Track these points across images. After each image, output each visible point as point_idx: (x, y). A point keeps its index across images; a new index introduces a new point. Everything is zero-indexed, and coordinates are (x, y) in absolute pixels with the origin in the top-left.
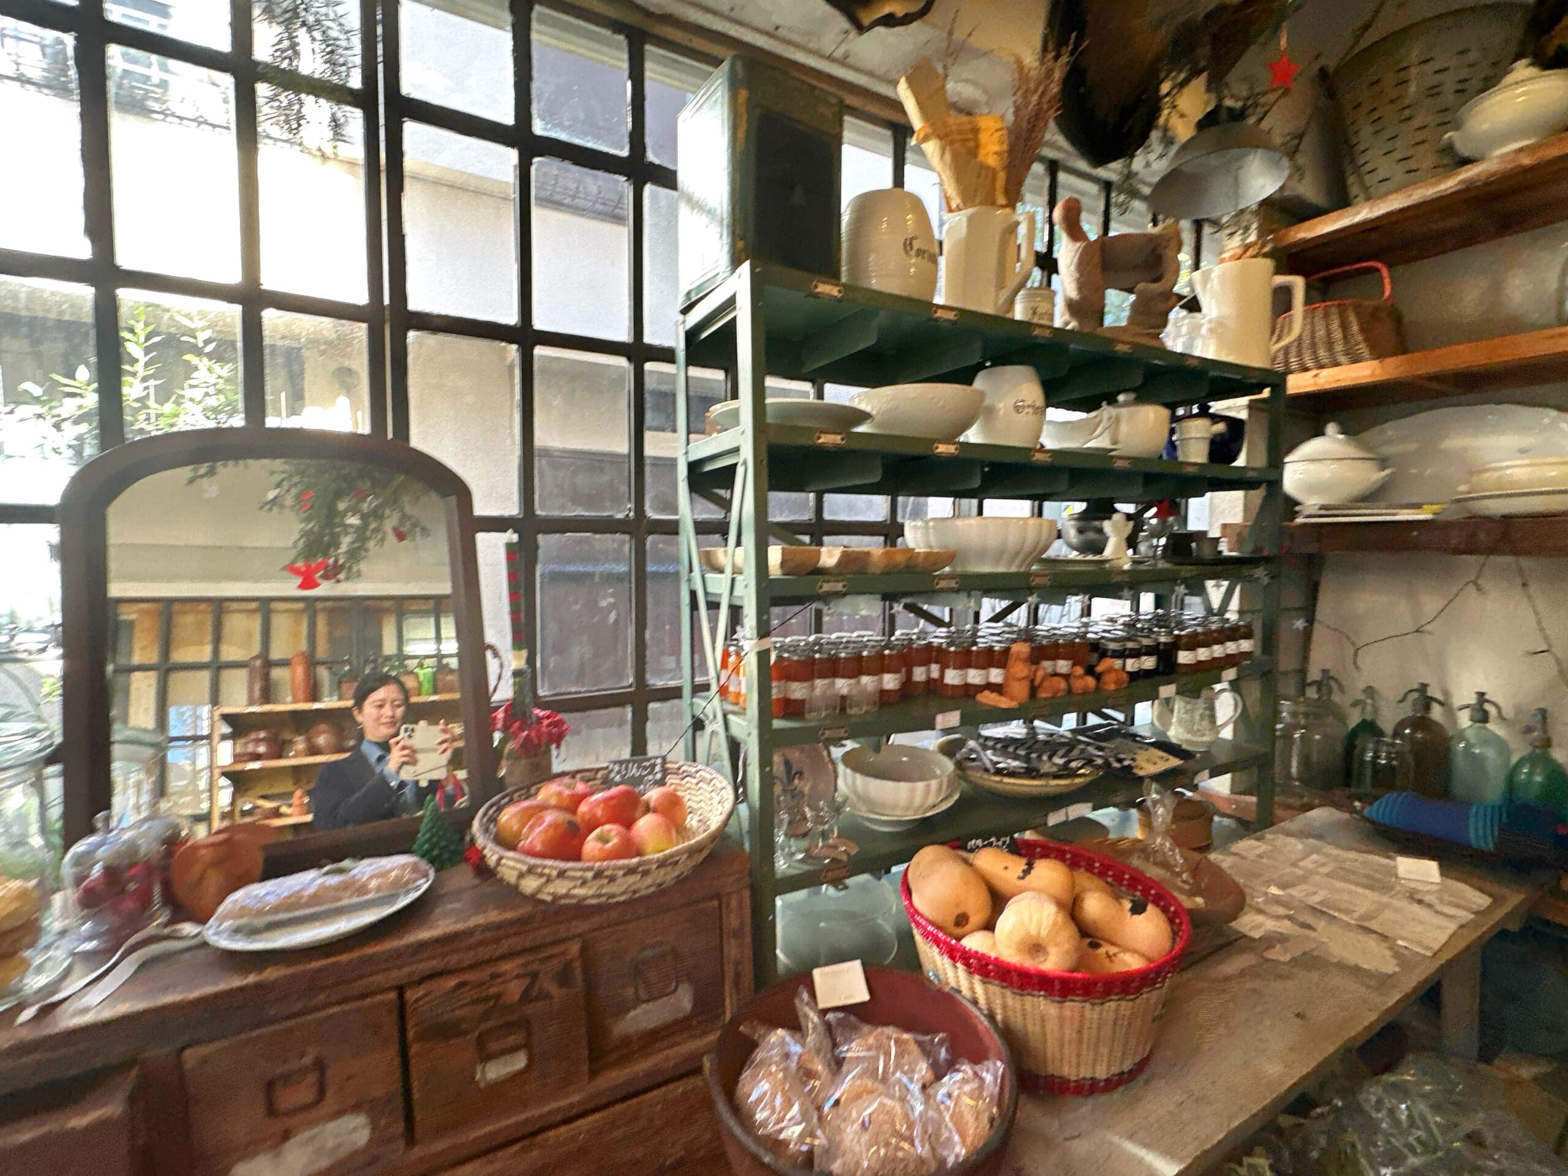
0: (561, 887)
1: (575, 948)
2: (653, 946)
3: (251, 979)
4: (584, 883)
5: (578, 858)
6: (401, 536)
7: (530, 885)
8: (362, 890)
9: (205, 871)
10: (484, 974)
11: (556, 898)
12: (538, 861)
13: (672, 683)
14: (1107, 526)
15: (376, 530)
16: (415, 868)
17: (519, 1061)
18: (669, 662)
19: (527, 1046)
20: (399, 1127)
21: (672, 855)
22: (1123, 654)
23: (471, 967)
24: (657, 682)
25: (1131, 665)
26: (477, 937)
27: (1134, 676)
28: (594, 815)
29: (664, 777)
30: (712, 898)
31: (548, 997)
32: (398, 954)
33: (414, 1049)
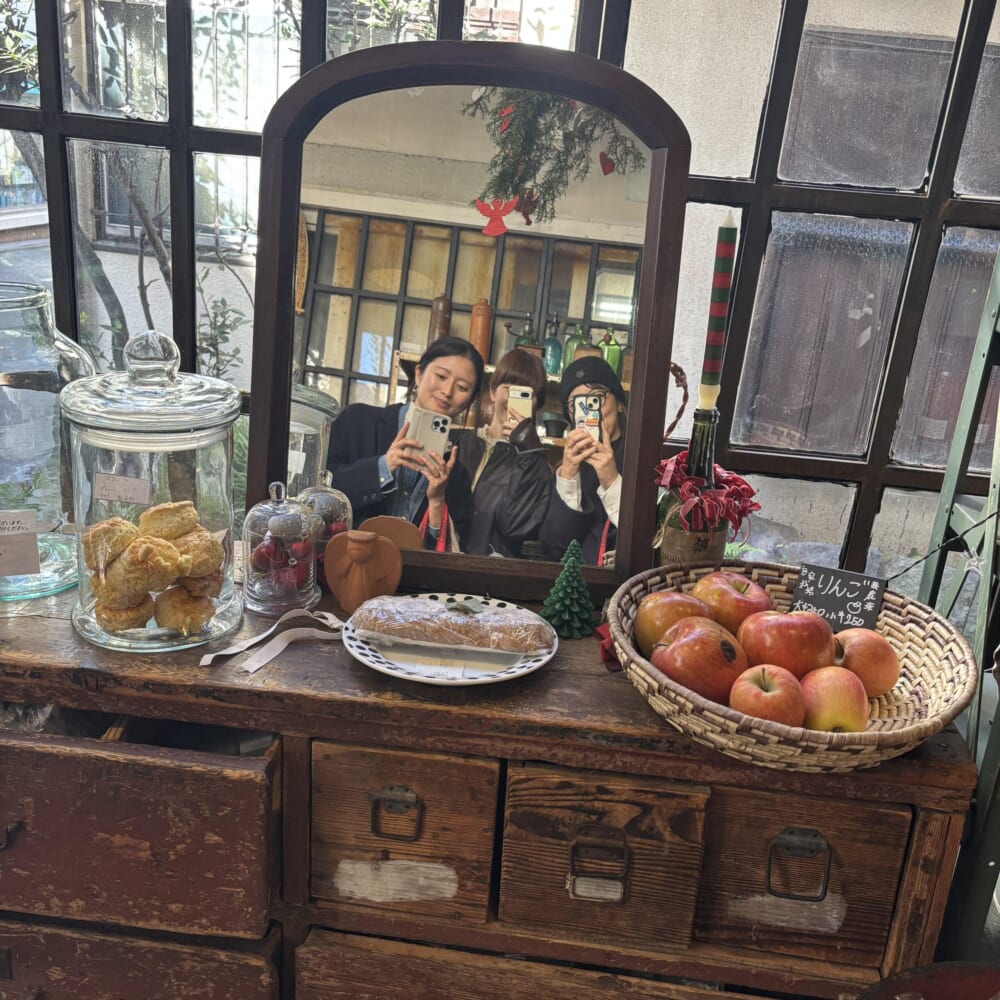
0: (696, 725)
1: (701, 797)
2: (803, 832)
3: (372, 698)
4: (725, 731)
5: (724, 700)
6: (608, 166)
7: (660, 705)
8: (483, 640)
9: (350, 566)
10: (593, 784)
11: (687, 733)
12: (673, 684)
13: (931, 466)
15: (581, 156)
16: (539, 633)
17: (613, 892)
18: (936, 428)
19: (625, 879)
20: (484, 897)
21: (852, 741)
23: (578, 770)
24: (904, 457)
26: (590, 741)
28: (762, 642)
29: (878, 610)
30: (903, 806)
31: (659, 837)
32: (505, 727)
33: (509, 829)
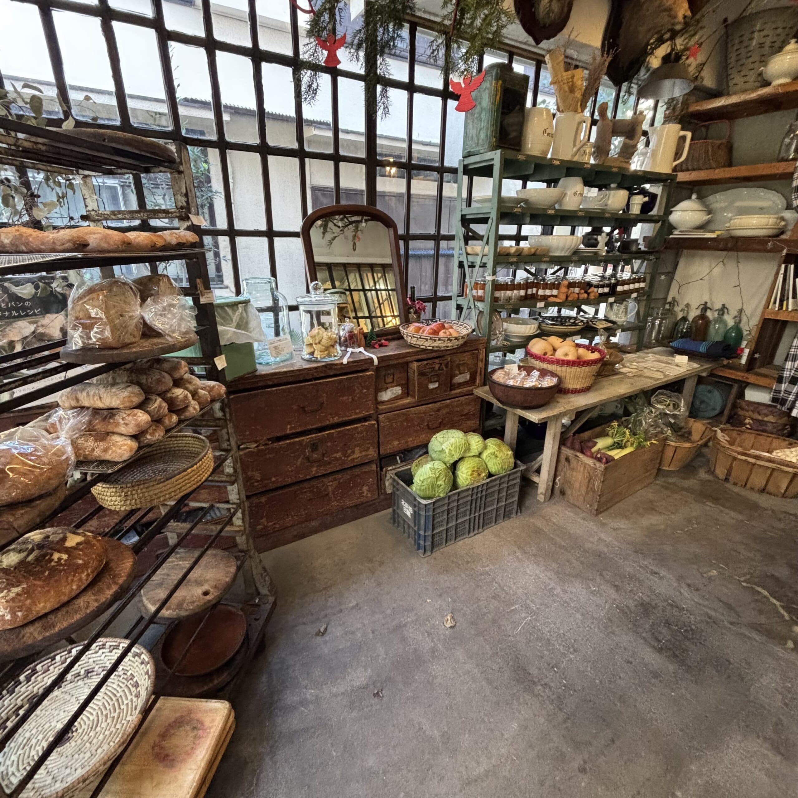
14: (599, 238)
17: (436, 385)
19: (438, 381)
22: (597, 286)
24: (440, 293)
25: (600, 290)
27: (601, 295)
31: (443, 370)
